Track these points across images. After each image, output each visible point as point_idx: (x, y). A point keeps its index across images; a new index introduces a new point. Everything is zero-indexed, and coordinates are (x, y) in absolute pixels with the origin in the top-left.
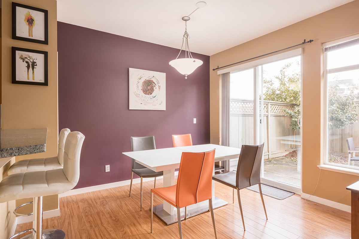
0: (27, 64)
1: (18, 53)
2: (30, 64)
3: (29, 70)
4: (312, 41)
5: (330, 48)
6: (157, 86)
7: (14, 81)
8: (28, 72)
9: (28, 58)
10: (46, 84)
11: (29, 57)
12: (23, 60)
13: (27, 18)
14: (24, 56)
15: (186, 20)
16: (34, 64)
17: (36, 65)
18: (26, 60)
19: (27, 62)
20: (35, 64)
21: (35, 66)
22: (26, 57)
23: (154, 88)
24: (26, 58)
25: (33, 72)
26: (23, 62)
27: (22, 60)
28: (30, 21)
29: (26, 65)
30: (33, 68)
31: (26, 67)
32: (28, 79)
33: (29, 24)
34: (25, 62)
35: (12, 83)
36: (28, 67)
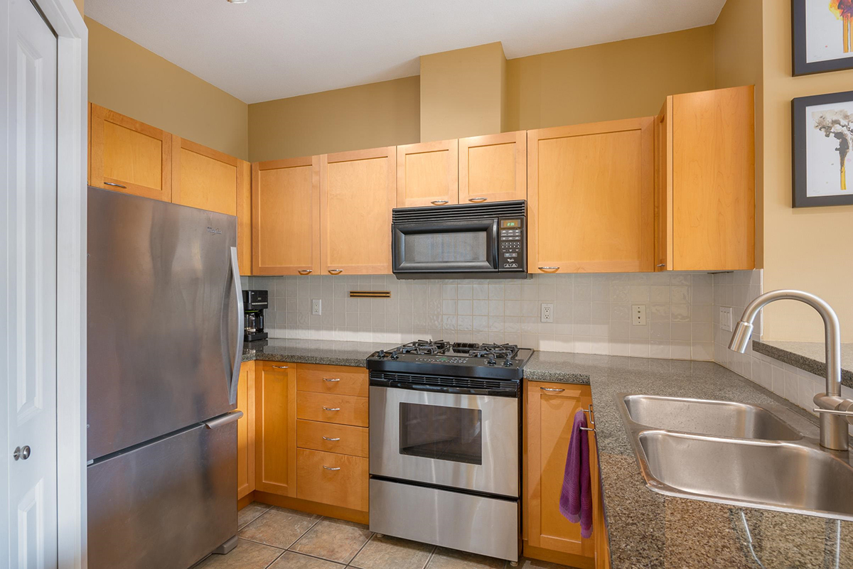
0: (839, 141)
1: (813, 114)
2: (849, 139)
3: (846, 159)
7: (799, 198)
8: (842, 164)
9: (843, 122)
11: (846, 117)
12: (826, 132)
14: (829, 119)
18: (837, 128)
19: (839, 135)
22: (835, 118)
24: (837, 122)
26: (828, 136)
27: (823, 132)
28: (847, 2)
29: (836, 143)
31: (836, 149)
32: (843, 186)
33: (843, 14)
34: (832, 135)
35: (794, 206)
36: (842, 150)
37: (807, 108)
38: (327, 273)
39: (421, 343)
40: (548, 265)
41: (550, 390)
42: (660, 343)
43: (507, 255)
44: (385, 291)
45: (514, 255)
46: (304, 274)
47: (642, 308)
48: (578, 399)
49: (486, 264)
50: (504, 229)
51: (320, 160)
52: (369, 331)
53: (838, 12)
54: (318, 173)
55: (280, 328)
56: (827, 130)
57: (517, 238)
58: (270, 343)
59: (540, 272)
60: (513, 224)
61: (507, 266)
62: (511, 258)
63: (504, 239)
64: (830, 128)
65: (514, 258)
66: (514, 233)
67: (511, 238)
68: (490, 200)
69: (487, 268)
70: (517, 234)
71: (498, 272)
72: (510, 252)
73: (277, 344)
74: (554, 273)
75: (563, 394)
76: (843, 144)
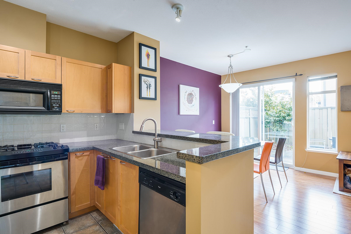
2: (148, 85)
4: (302, 75)
5: (312, 80)
6: (195, 98)
7: (140, 97)
10: (155, 99)
11: (148, 81)
13: (147, 54)
14: (145, 80)
15: (230, 57)
18: (146, 83)
19: (147, 84)
23: (193, 99)
27: (144, 83)
28: (148, 56)
33: (147, 58)
35: (139, 99)
36: (147, 88)
37: (142, 77)
40: (71, 109)
41: (78, 154)
42: (103, 135)
43: (54, 105)
45: (57, 105)
47: (98, 125)
48: (88, 155)
49: (43, 108)
50: (53, 94)
57: (59, 99)
59: (67, 112)
60: (57, 93)
61: (54, 109)
62: (56, 106)
63: (53, 98)
65: (57, 106)
66: (57, 96)
67: (56, 98)
68: (44, 81)
69: (44, 110)
70: (59, 97)
71: (50, 112)
72: (56, 104)
74: (73, 113)
75: (84, 155)
76: (147, 86)
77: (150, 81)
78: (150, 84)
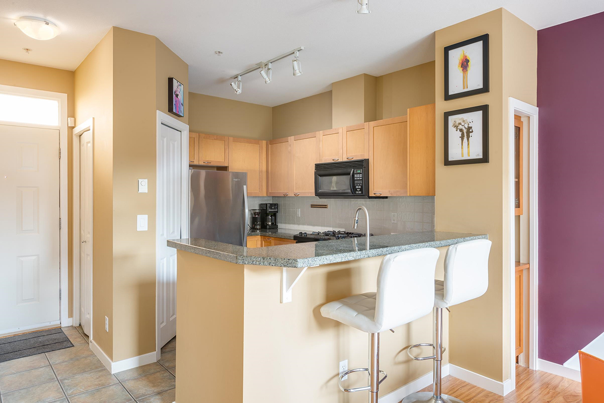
1: (452, 119)
2: (465, 131)
3: (463, 142)
7: (447, 163)
8: (462, 145)
9: (463, 124)
10: (485, 159)
11: (464, 121)
13: (461, 61)
14: (457, 122)
16: (469, 130)
17: (472, 132)
18: (460, 127)
19: (461, 130)
20: (471, 130)
21: (470, 134)
22: (459, 122)
24: (460, 124)
25: (468, 144)
26: (457, 130)
27: (455, 129)
28: (465, 64)
29: (460, 134)
30: (468, 137)
32: (463, 156)
33: (463, 70)
34: (458, 130)
35: (445, 165)
36: (462, 137)
37: (449, 117)
38: (294, 195)
39: (334, 233)
40: (378, 192)
43: (357, 187)
44: (324, 204)
45: (360, 187)
46: (296, 196)
50: (356, 174)
51: (291, 139)
52: (319, 226)
53: (461, 69)
54: (290, 145)
55: (284, 223)
56: (456, 127)
57: (363, 179)
58: (279, 231)
59: (374, 195)
61: (357, 193)
62: (358, 189)
63: (356, 179)
64: (458, 126)
65: (360, 189)
66: (360, 176)
67: (358, 179)
68: (355, 158)
69: (349, 193)
70: (363, 176)
71: (354, 195)
73: (283, 231)
76: (463, 134)
77: (469, 120)
78: (470, 128)
